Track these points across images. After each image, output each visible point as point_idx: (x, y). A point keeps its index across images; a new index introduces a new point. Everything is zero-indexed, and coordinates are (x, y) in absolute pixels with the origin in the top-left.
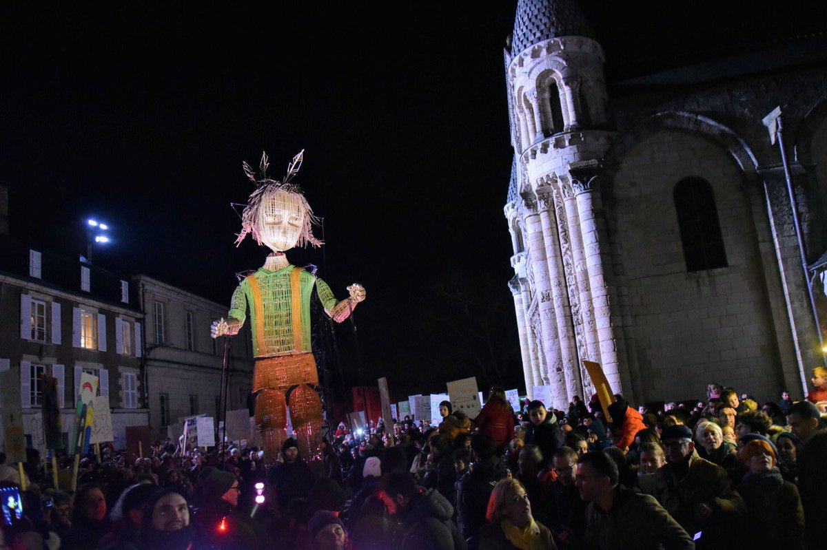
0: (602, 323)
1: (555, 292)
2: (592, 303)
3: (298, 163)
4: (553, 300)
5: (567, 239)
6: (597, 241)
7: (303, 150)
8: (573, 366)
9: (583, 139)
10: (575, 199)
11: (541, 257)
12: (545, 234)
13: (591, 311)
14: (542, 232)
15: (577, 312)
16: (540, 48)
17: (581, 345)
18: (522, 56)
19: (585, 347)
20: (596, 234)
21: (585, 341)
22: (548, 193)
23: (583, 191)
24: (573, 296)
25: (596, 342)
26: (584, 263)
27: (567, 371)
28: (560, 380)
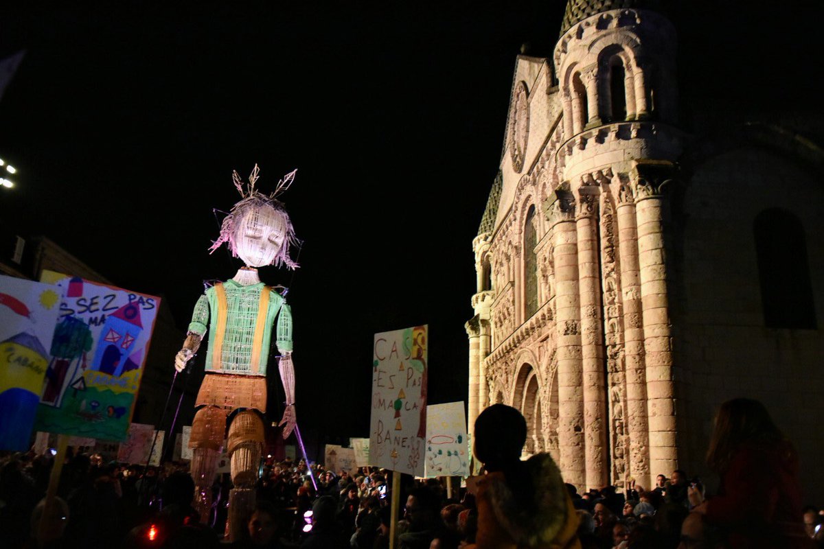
0: (657, 374)
1: (586, 324)
2: (643, 345)
3: (289, 181)
4: (580, 334)
5: (614, 256)
6: (662, 263)
7: (296, 170)
8: (600, 428)
9: (655, 132)
10: (635, 206)
11: (571, 275)
12: (581, 246)
13: (641, 355)
14: (576, 245)
15: (616, 354)
16: (610, 18)
17: (616, 401)
18: (584, 26)
19: (622, 404)
20: (664, 253)
21: (625, 395)
22: (594, 196)
23: (651, 196)
24: (613, 332)
25: (644, 399)
26: (639, 291)
27: (590, 433)
28: (578, 444)
